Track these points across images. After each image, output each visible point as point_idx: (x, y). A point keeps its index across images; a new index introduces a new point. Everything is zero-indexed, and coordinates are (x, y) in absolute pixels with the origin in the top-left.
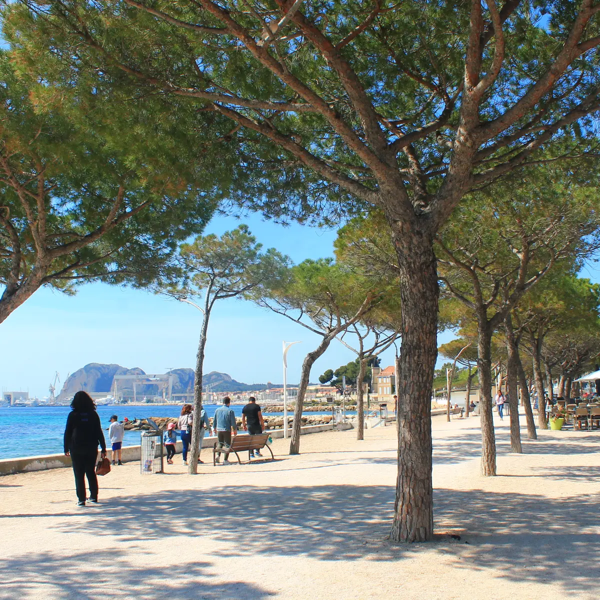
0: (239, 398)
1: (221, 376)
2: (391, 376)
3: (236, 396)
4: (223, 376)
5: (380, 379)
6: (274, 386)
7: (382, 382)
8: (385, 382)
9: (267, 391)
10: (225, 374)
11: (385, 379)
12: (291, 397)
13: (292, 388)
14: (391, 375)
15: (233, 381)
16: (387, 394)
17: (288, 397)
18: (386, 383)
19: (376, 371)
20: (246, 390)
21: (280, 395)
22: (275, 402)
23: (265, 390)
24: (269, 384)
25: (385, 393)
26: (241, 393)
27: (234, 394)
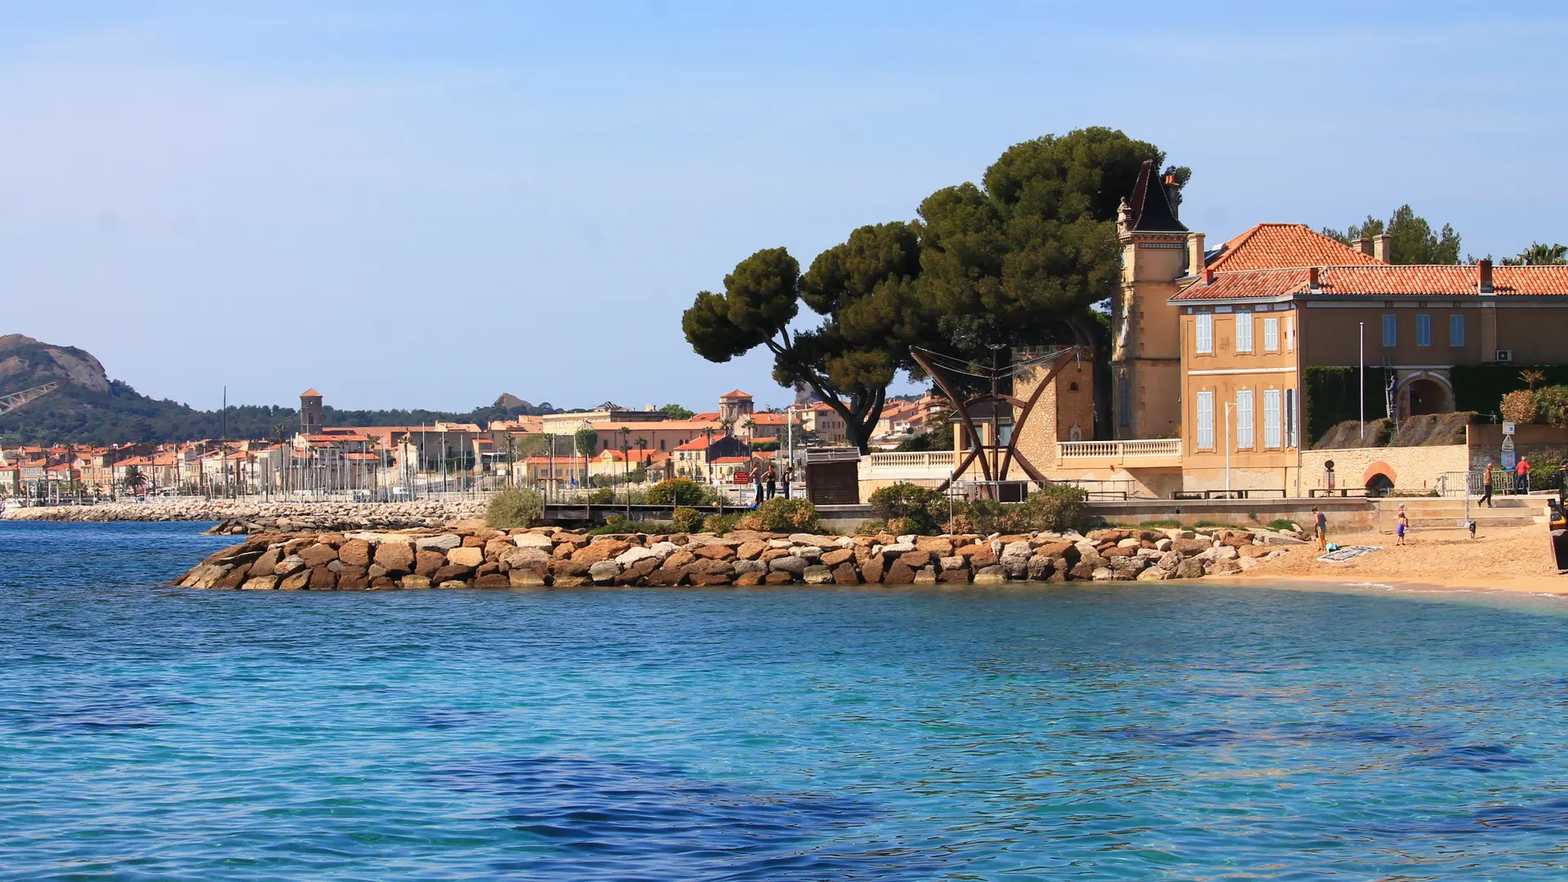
0: (134, 478)
1: (51, 361)
2: (1300, 301)
3: (121, 472)
4: (64, 360)
5: (1203, 322)
6: (342, 418)
7: (1224, 343)
8: (1243, 343)
9: (300, 441)
10: (73, 351)
11: (1243, 320)
12: (438, 478)
13: (440, 428)
14: (1304, 286)
15: (118, 388)
16: (1258, 446)
17: (422, 480)
18: (1258, 352)
19: (1161, 261)
20: (180, 440)
21: (372, 467)
22: (342, 503)
23: (284, 437)
24: (312, 403)
25: (1245, 439)
26: (148, 452)
27: (110, 460)
